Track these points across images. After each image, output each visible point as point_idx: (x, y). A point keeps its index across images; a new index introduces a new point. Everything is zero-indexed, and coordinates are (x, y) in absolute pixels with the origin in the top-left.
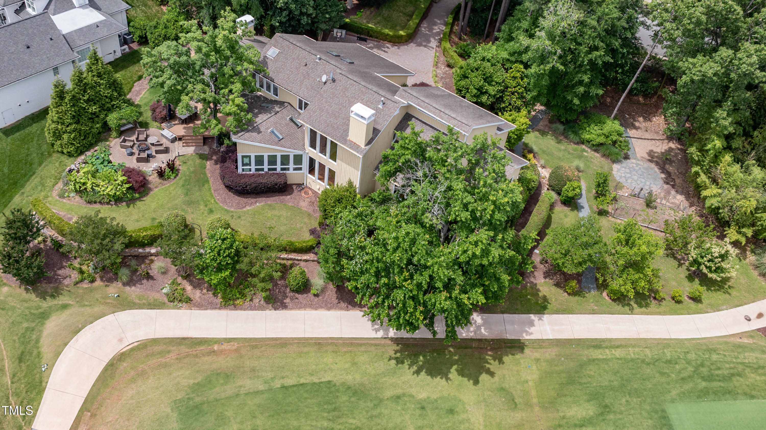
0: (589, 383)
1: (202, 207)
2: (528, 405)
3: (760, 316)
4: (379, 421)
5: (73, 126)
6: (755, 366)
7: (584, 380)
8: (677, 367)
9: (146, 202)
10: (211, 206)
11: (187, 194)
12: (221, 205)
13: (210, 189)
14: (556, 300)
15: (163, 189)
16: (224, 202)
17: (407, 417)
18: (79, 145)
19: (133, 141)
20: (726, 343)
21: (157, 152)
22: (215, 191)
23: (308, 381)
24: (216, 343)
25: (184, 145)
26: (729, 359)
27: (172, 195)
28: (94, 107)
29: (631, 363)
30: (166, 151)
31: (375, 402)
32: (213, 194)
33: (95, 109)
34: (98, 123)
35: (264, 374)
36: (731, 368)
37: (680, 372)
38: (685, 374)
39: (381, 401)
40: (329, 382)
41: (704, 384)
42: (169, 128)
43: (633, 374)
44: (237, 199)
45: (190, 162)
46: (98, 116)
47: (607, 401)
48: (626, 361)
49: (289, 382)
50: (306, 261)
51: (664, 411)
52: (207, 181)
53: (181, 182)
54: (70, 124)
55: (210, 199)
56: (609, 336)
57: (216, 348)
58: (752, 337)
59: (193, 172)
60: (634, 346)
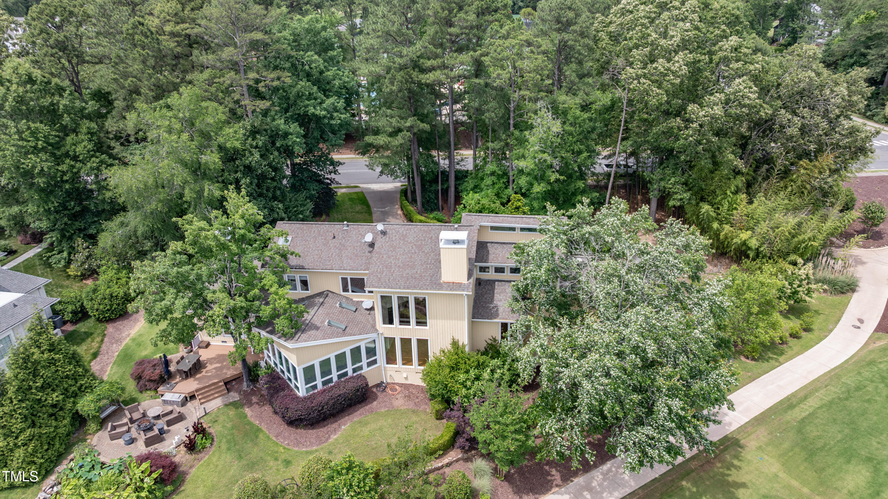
0: (826, 444)
1: (271, 463)
3: (861, 320)
5: (28, 432)
7: (819, 444)
8: (870, 389)
9: (187, 492)
10: (283, 457)
11: (240, 457)
12: (296, 449)
13: (268, 437)
15: (202, 465)
16: (298, 444)
18: (42, 461)
19: (126, 424)
20: (872, 351)
21: (170, 423)
22: (276, 437)
25: (202, 401)
27: (220, 466)
28: (54, 396)
29: (834, 406)
30: (181, 418)
32: (278, 441)
33: (57, 397)
34: (64, 418)
37: (878, 393)
42: (170, 390)
43: (849, 415)
44: (312, 433)
45: (222, 418)
46: (61, 409)
48: (827, 406)
50: (449, 465)
52: (259, 430)
53: (224, 446)
54: (22, 431)
55: (276, 449)
56: (788, 393)
58: (880, 338)
59: (233, 428)
60: (817, 390)
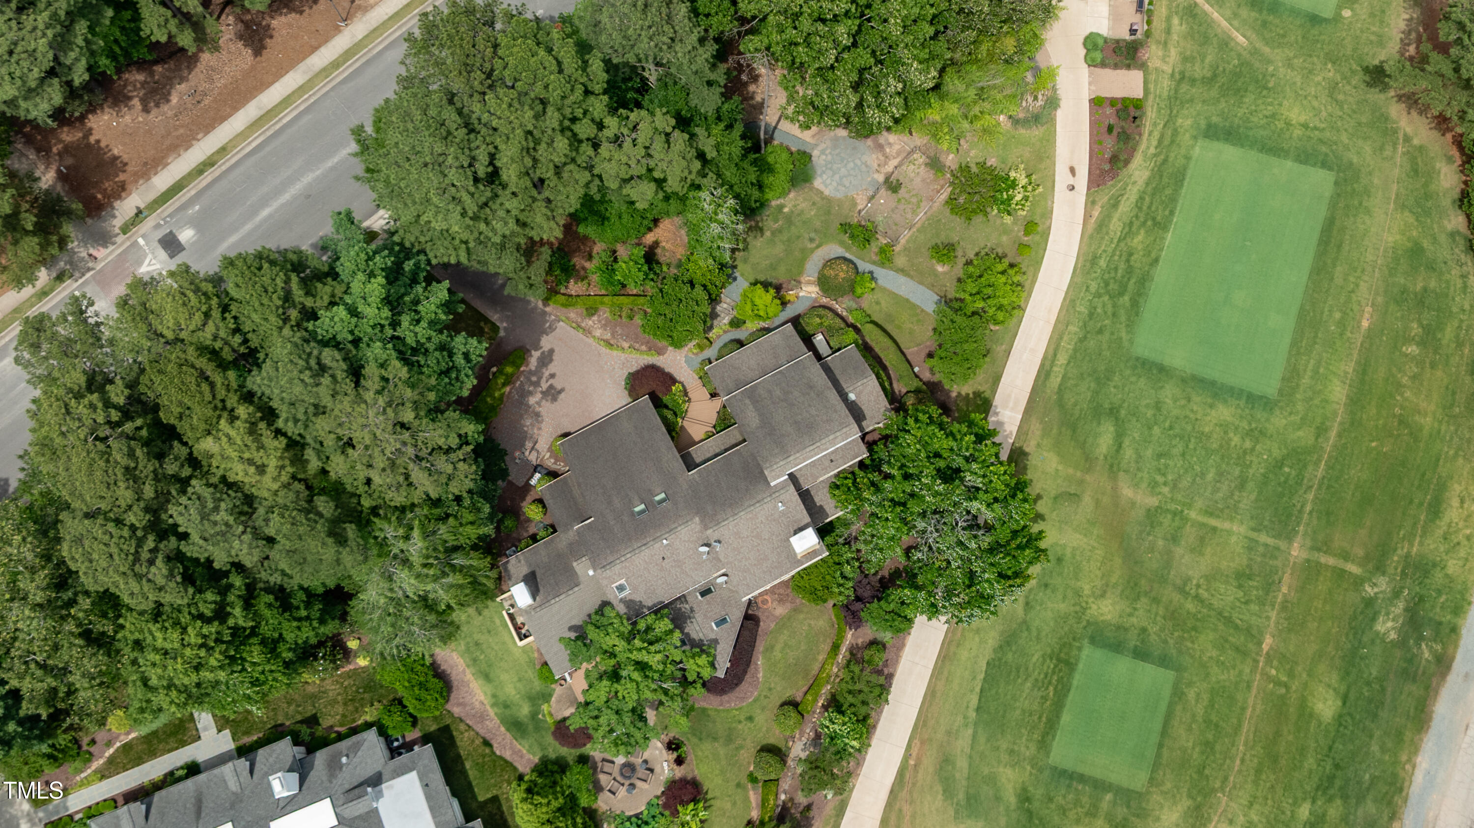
0: (1081, 410)
1: (740, 727)
2: (1081, 482)
3: (1072, 171)
4: (1044, 634)
6: (1127, 229)
7: (1077, 412)
8: (1099, 310)
10: (743, 716)
11: (715, 739)
12: (745, 704)
13: (717, 710)
14: (980, 384)
15: (696, 765)
17: (1050, 605)
20: (1091, 237)
22: (722, 705)
23: (980, 685)
24: (907, 761)
26: (1110, 250)
27: (710, 755)
29: (1078, 354)
31: (1024, 628)
32: (726, 708)
35: (957, 724)
36: (1120, 256)
37: (1106, 313)
38: (1110, 309)
39: (1024, 622)
40: (988, 663)
41: (1126, 298)
43: (1090, 361)
47: (1107, 406)
48: (1072, 358)
49: (974, 701)
51: (1137, 359)
53: (694, 741)
55: (731, 715)
56: (1041, 356)
57: (912, 762)
58: (1093, 203)
60: (1061, 338)
